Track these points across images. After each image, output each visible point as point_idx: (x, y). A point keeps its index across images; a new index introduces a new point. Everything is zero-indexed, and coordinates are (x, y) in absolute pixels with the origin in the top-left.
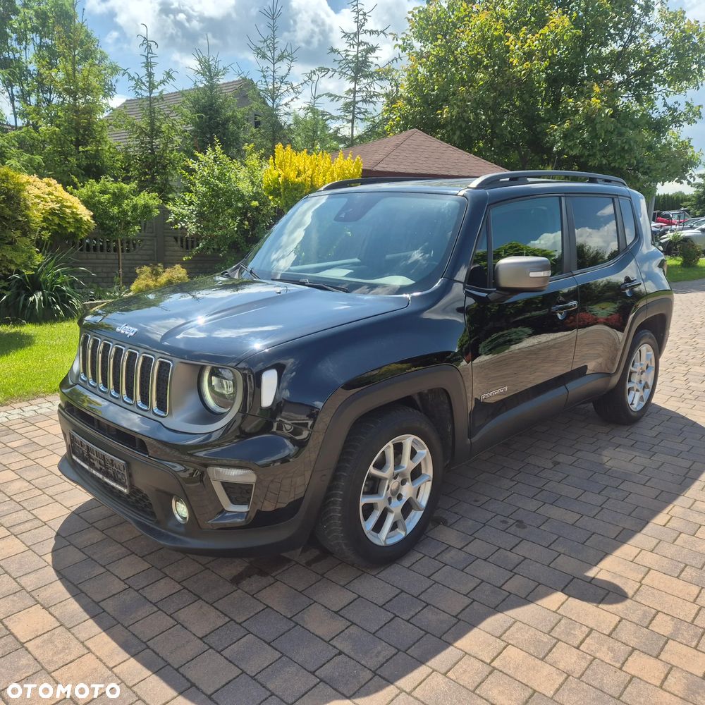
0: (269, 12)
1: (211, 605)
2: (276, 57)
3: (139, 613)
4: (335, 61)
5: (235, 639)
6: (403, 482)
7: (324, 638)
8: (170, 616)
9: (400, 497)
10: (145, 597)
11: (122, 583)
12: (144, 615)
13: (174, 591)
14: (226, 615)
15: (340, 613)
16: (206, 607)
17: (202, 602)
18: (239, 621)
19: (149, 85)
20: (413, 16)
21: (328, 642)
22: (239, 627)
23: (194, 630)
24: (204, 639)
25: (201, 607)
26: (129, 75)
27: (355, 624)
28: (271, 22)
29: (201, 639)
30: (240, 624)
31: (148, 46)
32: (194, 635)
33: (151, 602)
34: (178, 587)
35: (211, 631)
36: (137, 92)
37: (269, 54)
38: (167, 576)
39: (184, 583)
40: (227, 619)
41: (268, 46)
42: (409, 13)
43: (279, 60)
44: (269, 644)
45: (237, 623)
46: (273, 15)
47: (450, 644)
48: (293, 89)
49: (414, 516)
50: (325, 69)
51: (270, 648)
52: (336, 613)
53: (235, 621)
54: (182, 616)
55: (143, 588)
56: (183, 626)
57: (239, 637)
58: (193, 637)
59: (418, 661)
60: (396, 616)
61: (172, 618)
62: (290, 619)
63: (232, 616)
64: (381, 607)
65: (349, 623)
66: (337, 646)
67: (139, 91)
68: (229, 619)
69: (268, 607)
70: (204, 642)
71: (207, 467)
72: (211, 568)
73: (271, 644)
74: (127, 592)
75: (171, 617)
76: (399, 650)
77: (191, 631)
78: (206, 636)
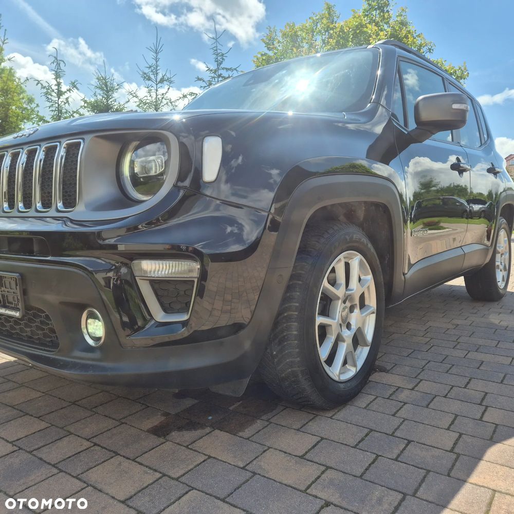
0: (153, 48)
1: (134, 460)
2: (158, 80)
3: (33, 477)
4: (202, 87)
5: (174, 499)
6: (352, 309)
7: (296, 486)
8: (76, 477)
9: (349, 326)
10: (41, 459)
11: (11, 445)
12: (38, 479)
13: (82, 449)
14: (156, 471)
15: (307, 457)
16: (126, 464)
17: (120, 459)
18: (176, 476)
19: (58, 92)
20: (257, 59)
21: (305, 491)
22: (177, 483)
23: (112, 491)
24: (129, 503)
25: (120, 464)
26: (42, 85)
27: (331, 468)
28: (155, 55)
29: (123, 502)
30: (177, 479)
31: (57, 64)
32: (113, 498)
33: (49, 464)
34: (87, 444)
35: (136, 490)
36: (48, 98)
37: (152, 77)
38: (71, 434)
39: (95, 440)
40: (158, 475)
41: (152, 71)
42: (255, 57)
43: (160, 82)
44: (223, 500)
45: (173, 479)
46: (156, 50)
47: (465, 481)
48: (171, 103)
49: (361, 352)
50: (194, 94)
51: (226, 506)
52: (302, 457)
53: (169, 477)
54: (94, 476)
55: (39, 448)
56: (95, 488)
57: (178, 495)
58: (111, 501)
59: (438, 505)
60: (378, 456)
61: (80, 479)
62: (243, 468)
63: (165, 471)
64: (355, 447)
65: (323, 468)
66: (319, 495)
67: (50, 97)
68: (160, 475)
69: (210, 457)
70: (128, 506)
71: (132, 261)
72: (128, 422)
73: (227, 500)
74: (16, 454)
75: (78, 479)
76: (405, 495)
77: (107, 494)
78: (131, 497)
